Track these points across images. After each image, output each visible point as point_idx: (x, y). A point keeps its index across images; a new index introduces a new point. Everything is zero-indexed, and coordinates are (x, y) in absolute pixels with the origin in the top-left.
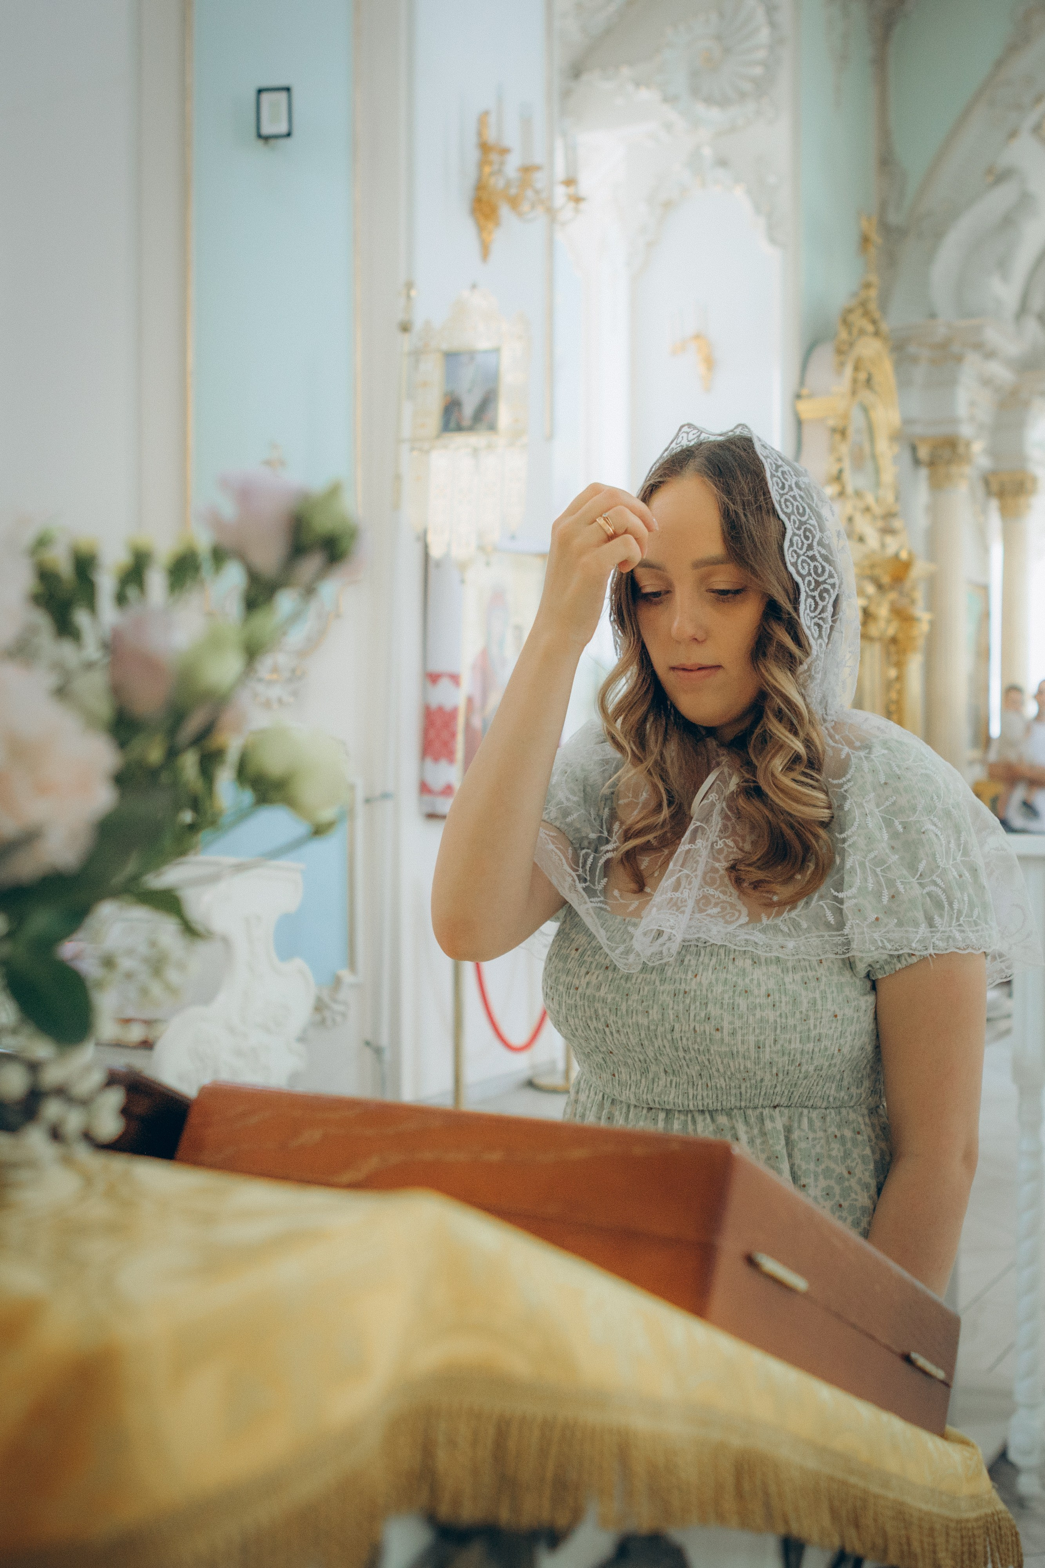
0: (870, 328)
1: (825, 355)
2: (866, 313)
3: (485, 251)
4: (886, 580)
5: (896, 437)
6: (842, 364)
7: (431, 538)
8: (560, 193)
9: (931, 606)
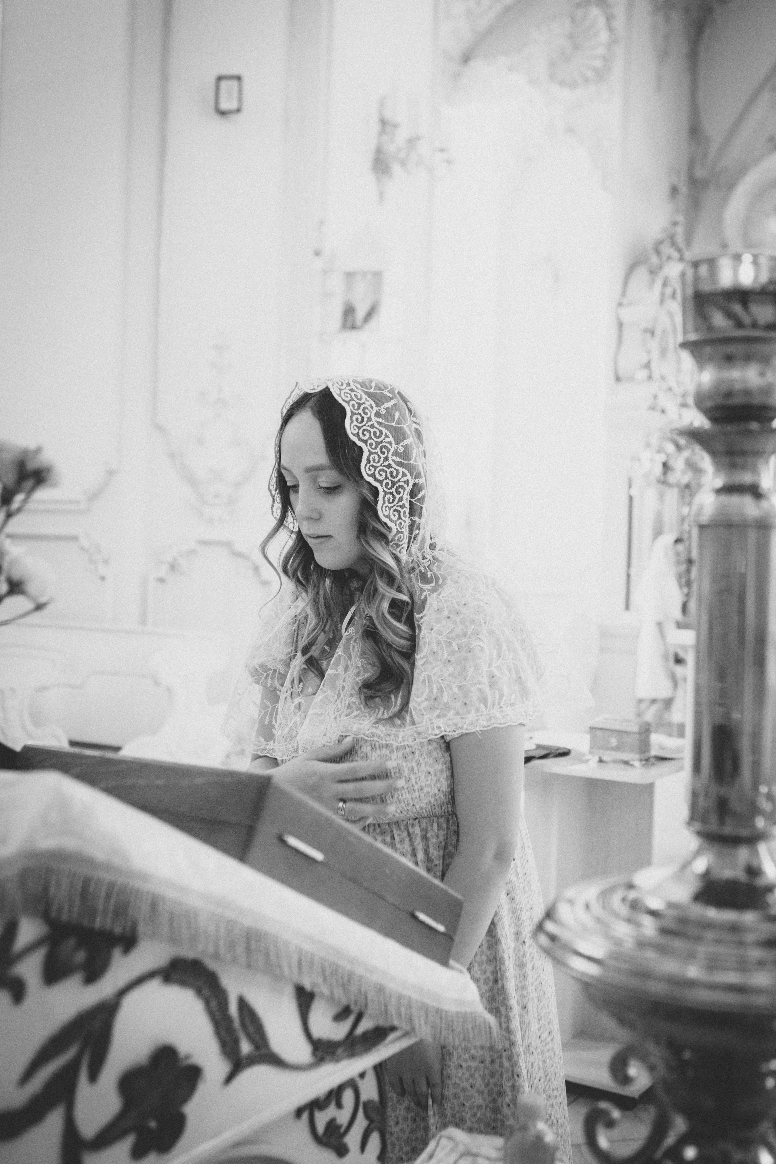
1: (641, 274)
2: (673, 244)
3: (382, 197)
8: (437, 157)
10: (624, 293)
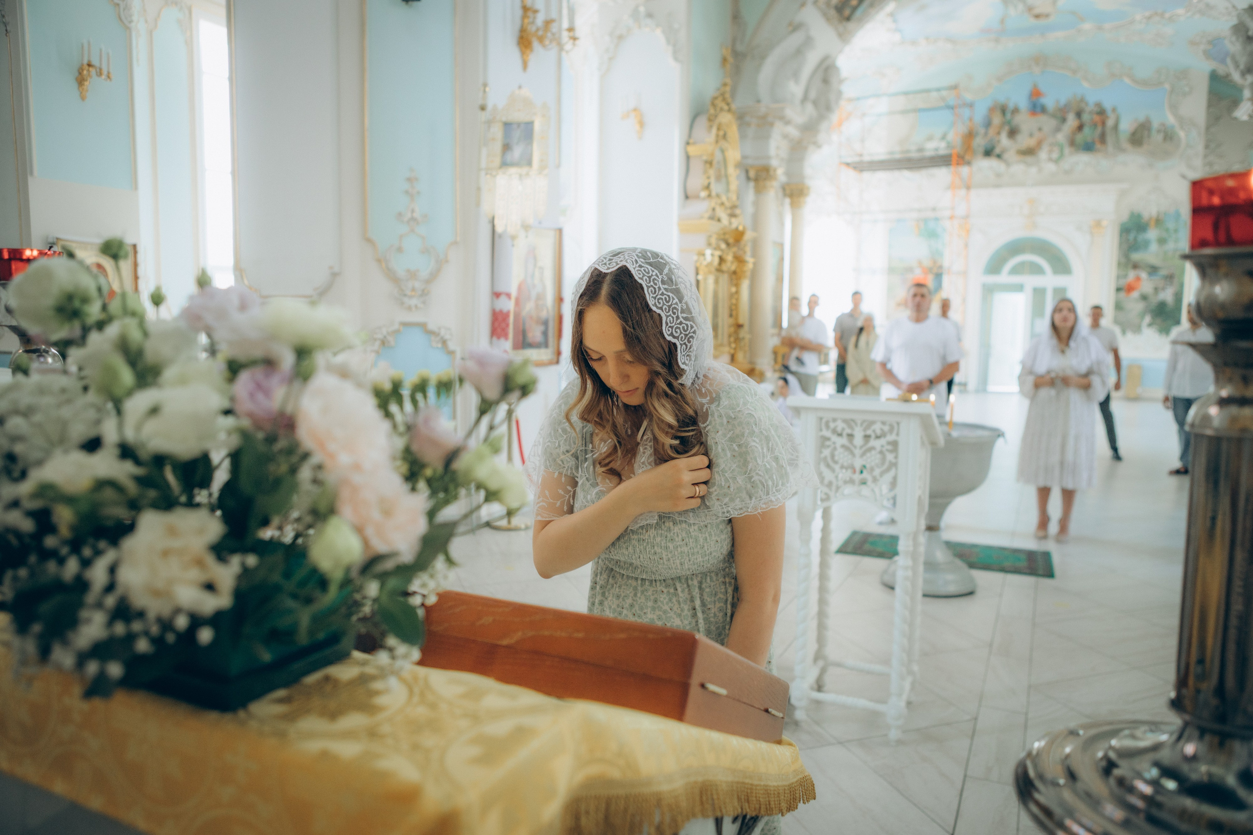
0: (726, 107)
1: (702, 121)
2: (724, 100)
3: (525, 65)
4: (731, 241)
5: (738, 165)
6: (711, 127)
7: (496, 222)
8: (565, 35)
9: (754, 255)
10: (690, 136)
